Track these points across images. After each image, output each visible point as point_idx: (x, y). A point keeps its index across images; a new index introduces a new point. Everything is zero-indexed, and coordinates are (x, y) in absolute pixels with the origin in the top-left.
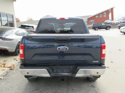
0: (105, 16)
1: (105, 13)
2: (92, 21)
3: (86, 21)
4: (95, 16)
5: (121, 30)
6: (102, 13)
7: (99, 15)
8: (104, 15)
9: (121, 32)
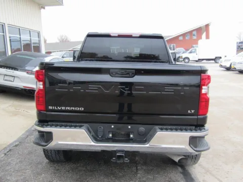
0: (195, 38)
1: (195, 33)
2: (172, 46)
4: (177, 37)
5: (221, 64)
6: (191, 32)
7: (184, 35)
8: (194, 35)
9: (221, 66)
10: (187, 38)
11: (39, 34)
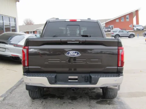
0: (128, 20)
1: (128, 16)
2: (111, 27)
3: (103, 27)
4: (115, 20)
6: (125, 16)
7: (120, 18)
8: (127, 18)
10: (122, 21)
11: (15, 19)
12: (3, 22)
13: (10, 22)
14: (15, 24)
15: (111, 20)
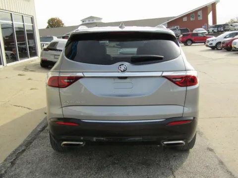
12: (13, 23)
13: (23, 22)
14: (33, 27)
15: (175, 19)
